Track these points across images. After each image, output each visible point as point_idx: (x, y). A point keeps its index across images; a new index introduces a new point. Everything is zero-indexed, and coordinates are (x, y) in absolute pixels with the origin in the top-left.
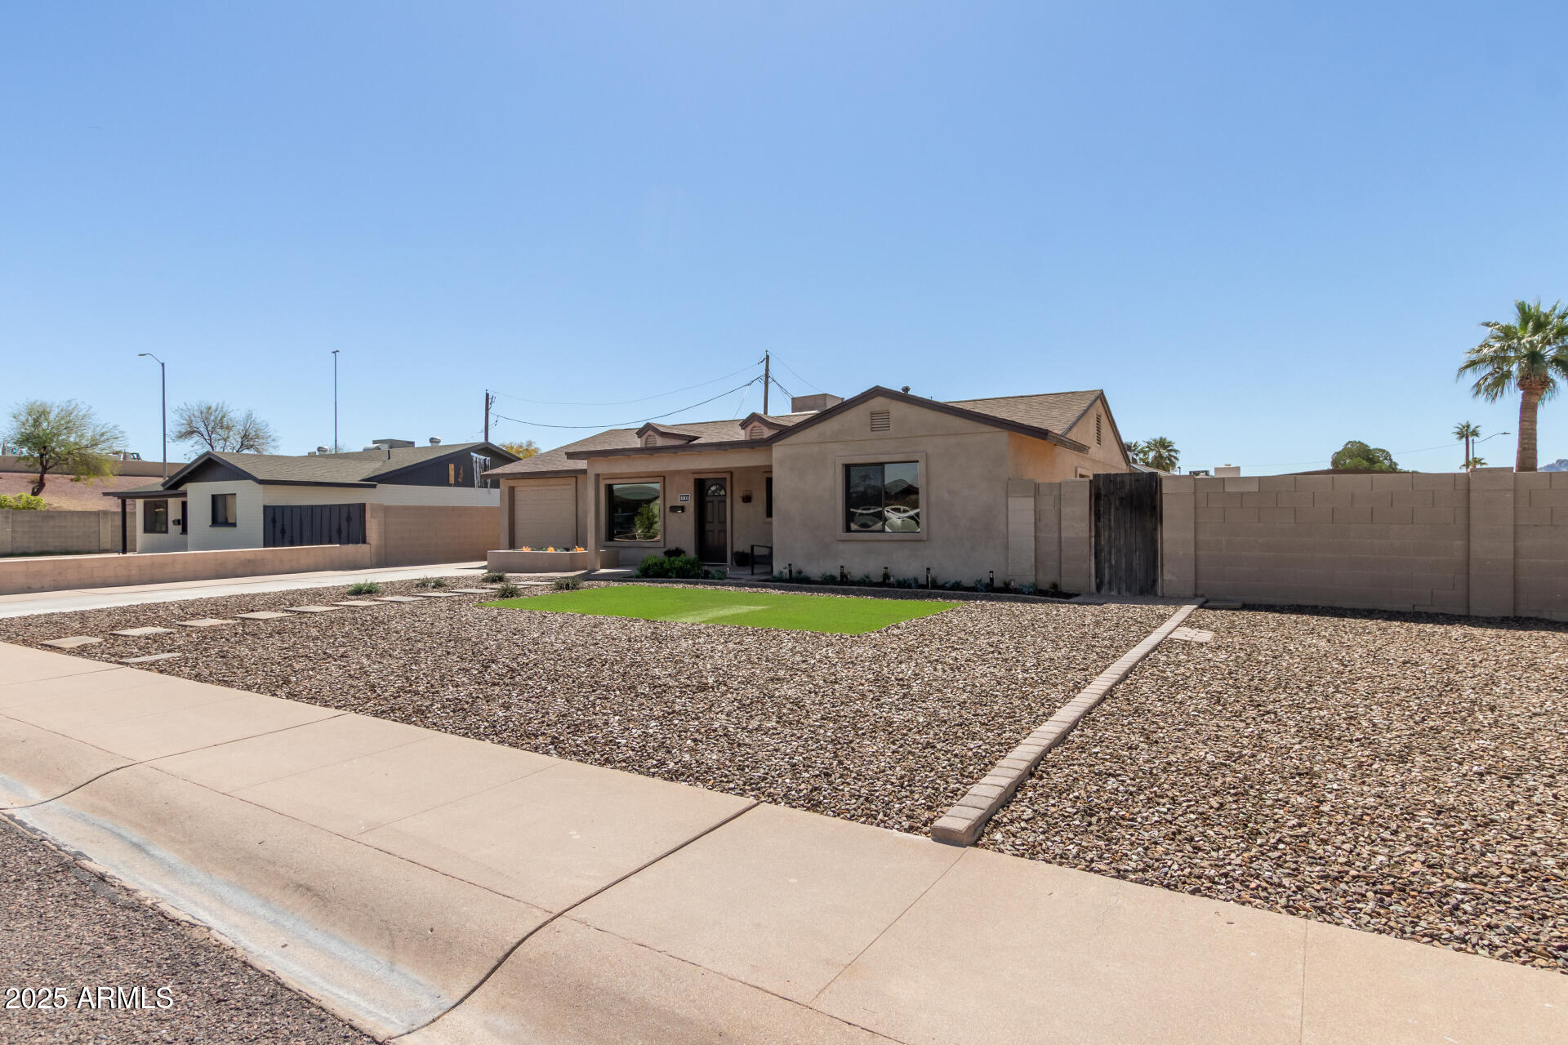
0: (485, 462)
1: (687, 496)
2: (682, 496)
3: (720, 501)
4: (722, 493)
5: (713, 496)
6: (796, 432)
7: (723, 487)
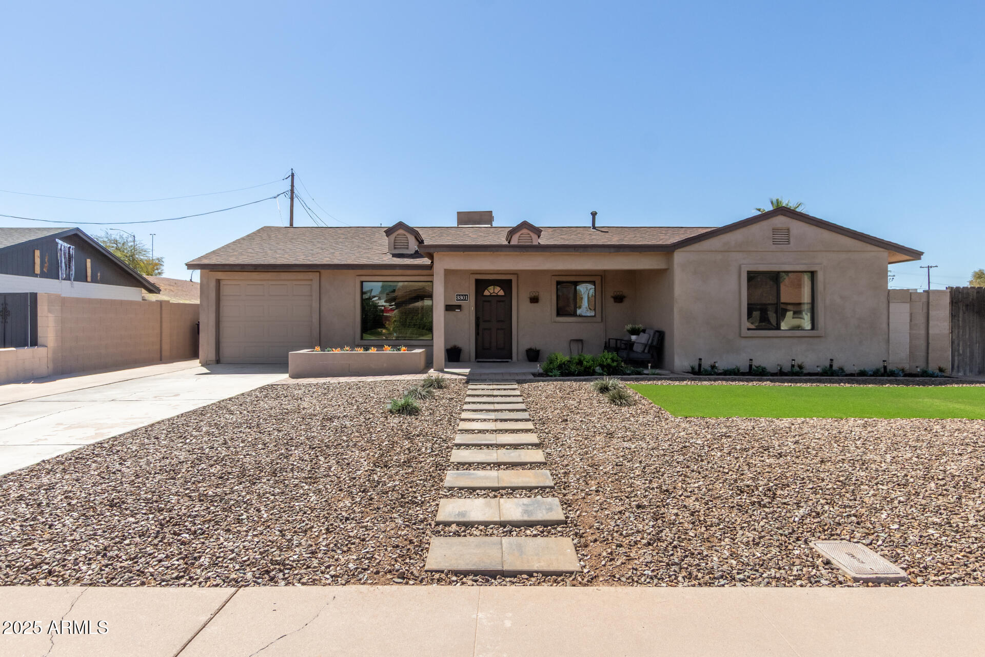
0: (69, 251)
1: (465, 295)
2: (459, 295)
3: (500, 301)
4: (502, 293)
5: (490, 296)
6: (700, 241)
7: (502, 288)
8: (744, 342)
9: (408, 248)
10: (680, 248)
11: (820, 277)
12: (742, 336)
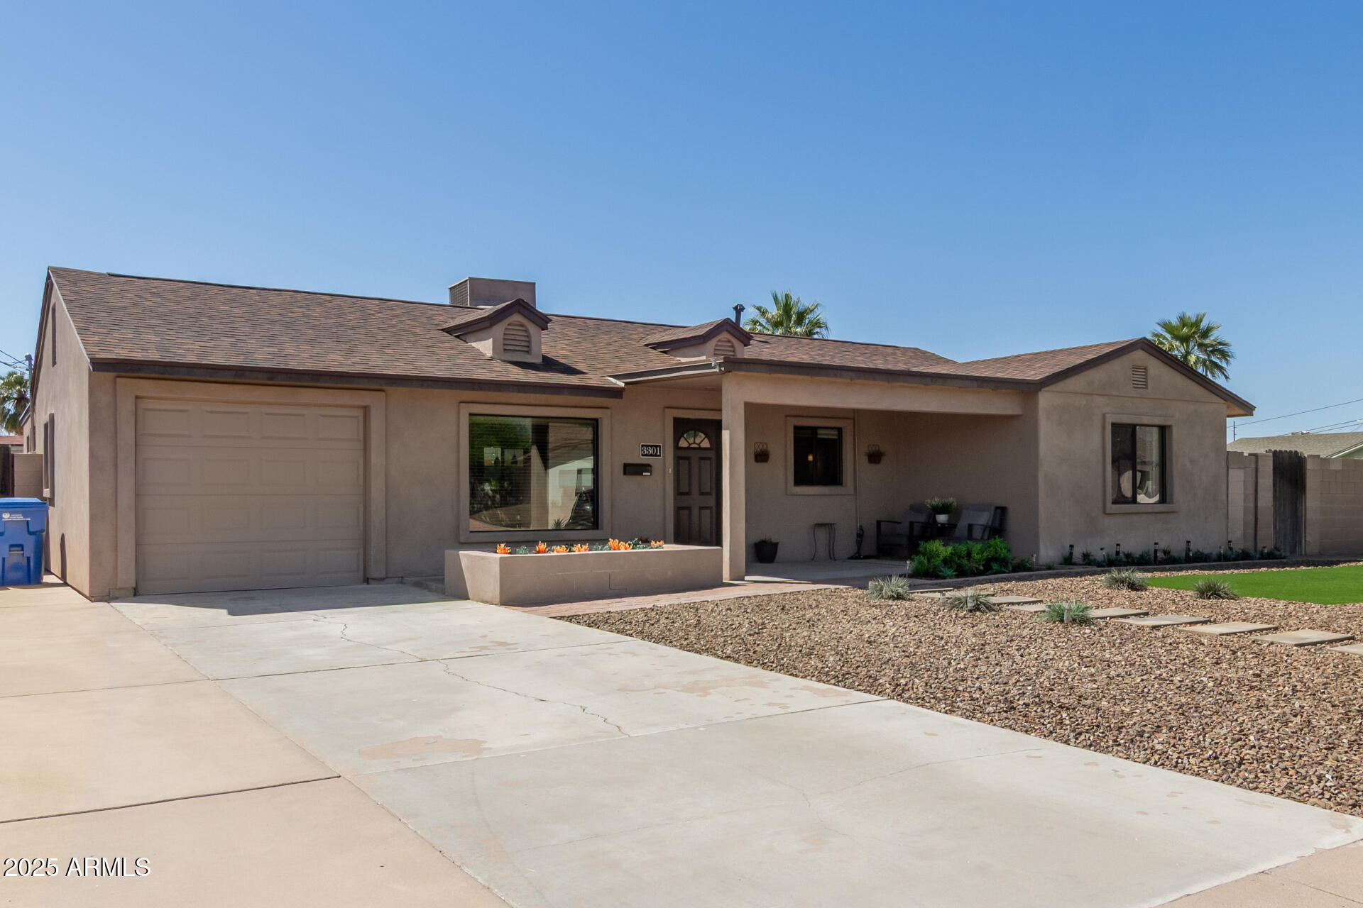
1: (656, 446)
2: (647, 446)
3: (702, 458)
4: (706, 444)
5: (689, 448)
6: (1067, 377)
7: (707, 436)
8: (1107, 521)
9: (528, 352)
10: (1047, 386)
11: (1176, 434)
12: (1107, 512)
